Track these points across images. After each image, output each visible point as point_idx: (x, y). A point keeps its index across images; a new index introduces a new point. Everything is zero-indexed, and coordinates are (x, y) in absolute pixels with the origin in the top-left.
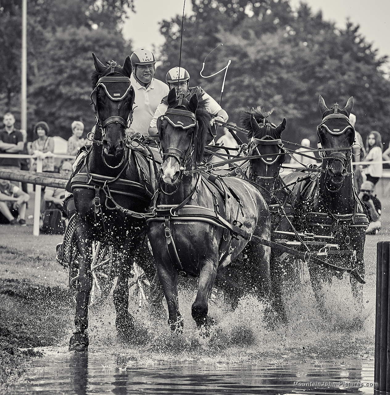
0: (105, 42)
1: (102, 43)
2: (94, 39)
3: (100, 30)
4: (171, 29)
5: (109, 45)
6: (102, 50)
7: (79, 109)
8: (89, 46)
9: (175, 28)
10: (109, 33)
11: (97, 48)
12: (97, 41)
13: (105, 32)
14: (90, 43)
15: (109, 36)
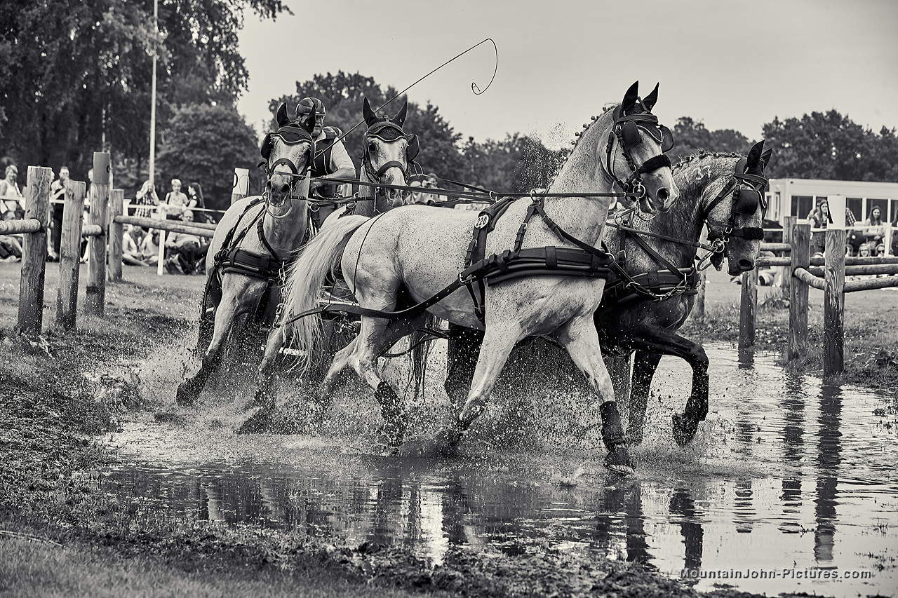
0: (223, 116)
1: (220, 118)
2: (213, 114)
3: (218, 107)
5: (225, 119)
6: (219, 123)
7: (199, 173)
8: (209, 120)
10: (226, 109)
11: (215, 122)
12: (215, 116)
13: (223, 108)
14: (209, 117)
15: (226, 112)
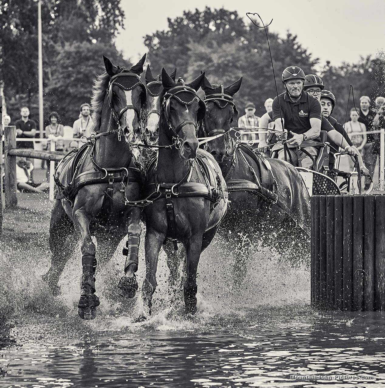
4: (152, 41)
8: (90, 56)
9: (156, 41)
10: (105, 46)
11: (96, 58)
12: (96, 52)
13: (102, 45)
